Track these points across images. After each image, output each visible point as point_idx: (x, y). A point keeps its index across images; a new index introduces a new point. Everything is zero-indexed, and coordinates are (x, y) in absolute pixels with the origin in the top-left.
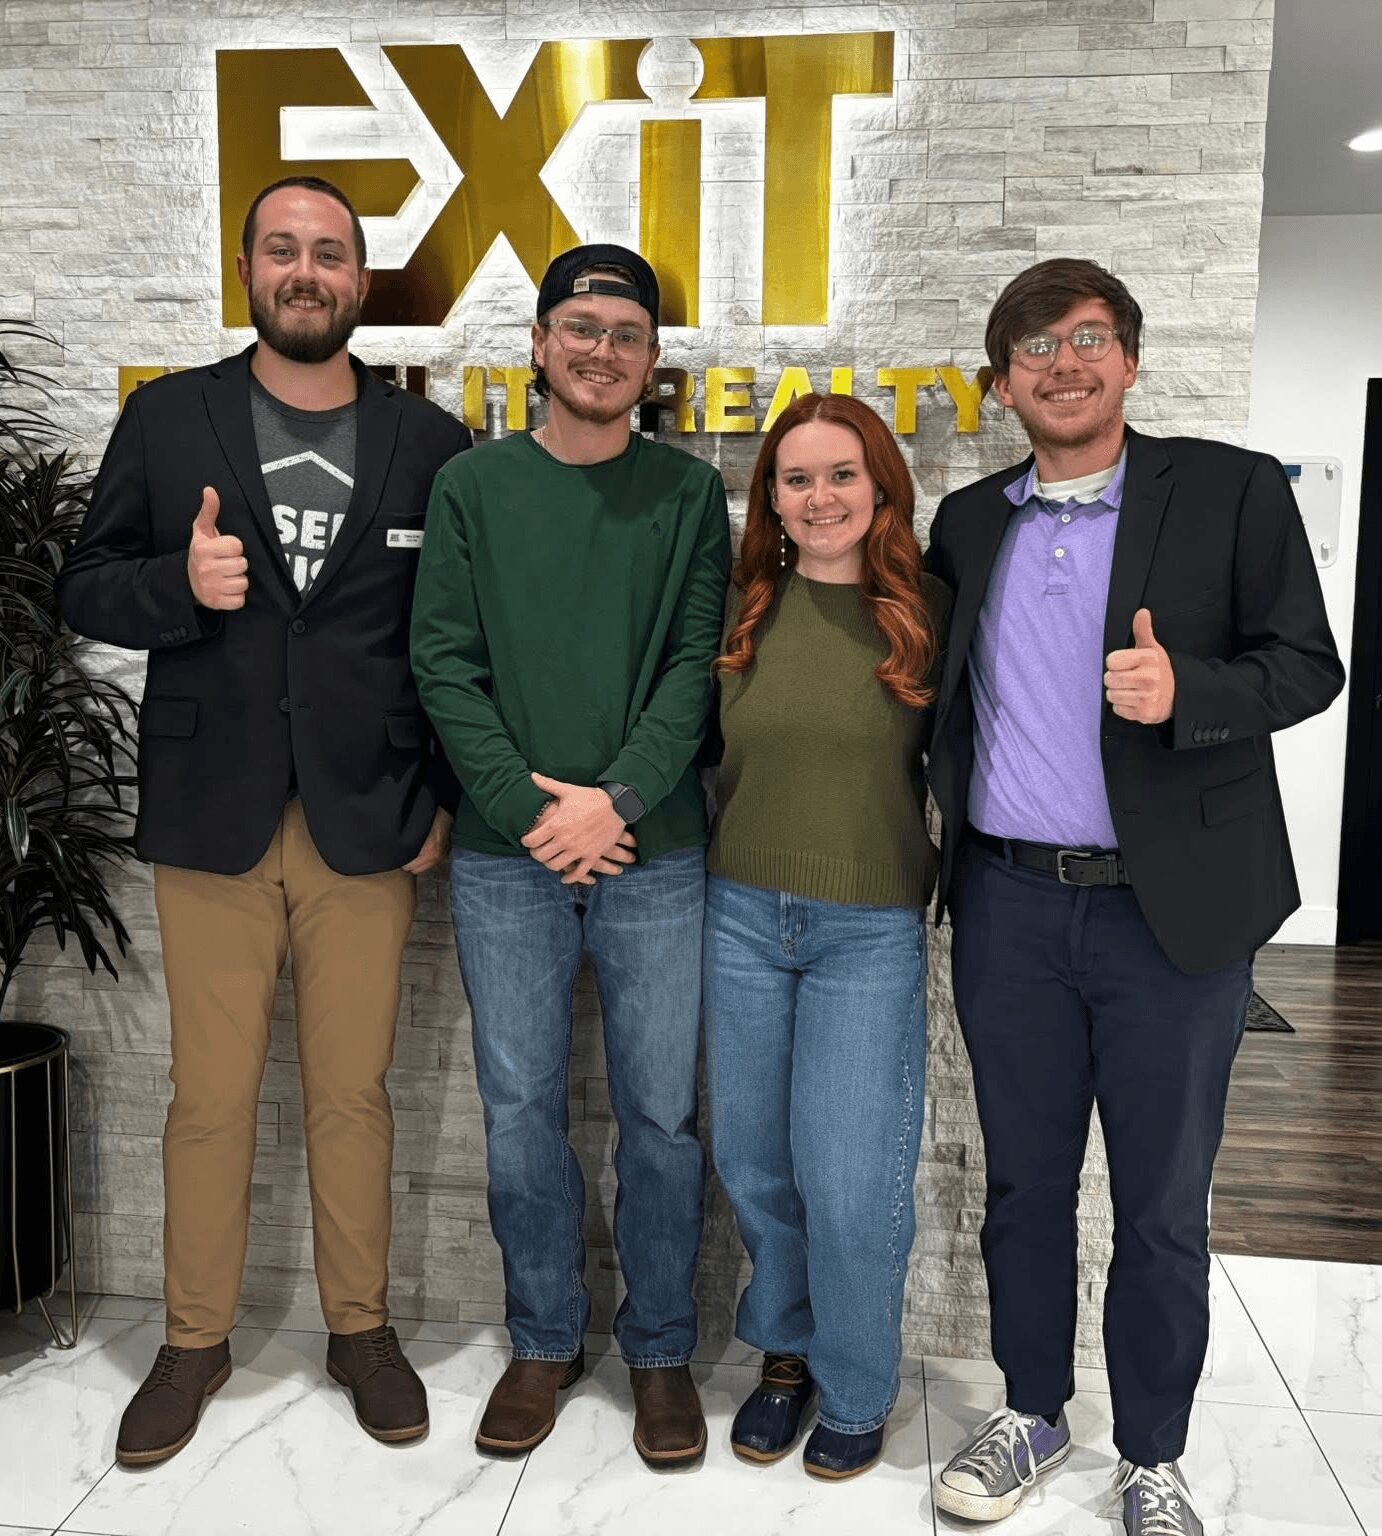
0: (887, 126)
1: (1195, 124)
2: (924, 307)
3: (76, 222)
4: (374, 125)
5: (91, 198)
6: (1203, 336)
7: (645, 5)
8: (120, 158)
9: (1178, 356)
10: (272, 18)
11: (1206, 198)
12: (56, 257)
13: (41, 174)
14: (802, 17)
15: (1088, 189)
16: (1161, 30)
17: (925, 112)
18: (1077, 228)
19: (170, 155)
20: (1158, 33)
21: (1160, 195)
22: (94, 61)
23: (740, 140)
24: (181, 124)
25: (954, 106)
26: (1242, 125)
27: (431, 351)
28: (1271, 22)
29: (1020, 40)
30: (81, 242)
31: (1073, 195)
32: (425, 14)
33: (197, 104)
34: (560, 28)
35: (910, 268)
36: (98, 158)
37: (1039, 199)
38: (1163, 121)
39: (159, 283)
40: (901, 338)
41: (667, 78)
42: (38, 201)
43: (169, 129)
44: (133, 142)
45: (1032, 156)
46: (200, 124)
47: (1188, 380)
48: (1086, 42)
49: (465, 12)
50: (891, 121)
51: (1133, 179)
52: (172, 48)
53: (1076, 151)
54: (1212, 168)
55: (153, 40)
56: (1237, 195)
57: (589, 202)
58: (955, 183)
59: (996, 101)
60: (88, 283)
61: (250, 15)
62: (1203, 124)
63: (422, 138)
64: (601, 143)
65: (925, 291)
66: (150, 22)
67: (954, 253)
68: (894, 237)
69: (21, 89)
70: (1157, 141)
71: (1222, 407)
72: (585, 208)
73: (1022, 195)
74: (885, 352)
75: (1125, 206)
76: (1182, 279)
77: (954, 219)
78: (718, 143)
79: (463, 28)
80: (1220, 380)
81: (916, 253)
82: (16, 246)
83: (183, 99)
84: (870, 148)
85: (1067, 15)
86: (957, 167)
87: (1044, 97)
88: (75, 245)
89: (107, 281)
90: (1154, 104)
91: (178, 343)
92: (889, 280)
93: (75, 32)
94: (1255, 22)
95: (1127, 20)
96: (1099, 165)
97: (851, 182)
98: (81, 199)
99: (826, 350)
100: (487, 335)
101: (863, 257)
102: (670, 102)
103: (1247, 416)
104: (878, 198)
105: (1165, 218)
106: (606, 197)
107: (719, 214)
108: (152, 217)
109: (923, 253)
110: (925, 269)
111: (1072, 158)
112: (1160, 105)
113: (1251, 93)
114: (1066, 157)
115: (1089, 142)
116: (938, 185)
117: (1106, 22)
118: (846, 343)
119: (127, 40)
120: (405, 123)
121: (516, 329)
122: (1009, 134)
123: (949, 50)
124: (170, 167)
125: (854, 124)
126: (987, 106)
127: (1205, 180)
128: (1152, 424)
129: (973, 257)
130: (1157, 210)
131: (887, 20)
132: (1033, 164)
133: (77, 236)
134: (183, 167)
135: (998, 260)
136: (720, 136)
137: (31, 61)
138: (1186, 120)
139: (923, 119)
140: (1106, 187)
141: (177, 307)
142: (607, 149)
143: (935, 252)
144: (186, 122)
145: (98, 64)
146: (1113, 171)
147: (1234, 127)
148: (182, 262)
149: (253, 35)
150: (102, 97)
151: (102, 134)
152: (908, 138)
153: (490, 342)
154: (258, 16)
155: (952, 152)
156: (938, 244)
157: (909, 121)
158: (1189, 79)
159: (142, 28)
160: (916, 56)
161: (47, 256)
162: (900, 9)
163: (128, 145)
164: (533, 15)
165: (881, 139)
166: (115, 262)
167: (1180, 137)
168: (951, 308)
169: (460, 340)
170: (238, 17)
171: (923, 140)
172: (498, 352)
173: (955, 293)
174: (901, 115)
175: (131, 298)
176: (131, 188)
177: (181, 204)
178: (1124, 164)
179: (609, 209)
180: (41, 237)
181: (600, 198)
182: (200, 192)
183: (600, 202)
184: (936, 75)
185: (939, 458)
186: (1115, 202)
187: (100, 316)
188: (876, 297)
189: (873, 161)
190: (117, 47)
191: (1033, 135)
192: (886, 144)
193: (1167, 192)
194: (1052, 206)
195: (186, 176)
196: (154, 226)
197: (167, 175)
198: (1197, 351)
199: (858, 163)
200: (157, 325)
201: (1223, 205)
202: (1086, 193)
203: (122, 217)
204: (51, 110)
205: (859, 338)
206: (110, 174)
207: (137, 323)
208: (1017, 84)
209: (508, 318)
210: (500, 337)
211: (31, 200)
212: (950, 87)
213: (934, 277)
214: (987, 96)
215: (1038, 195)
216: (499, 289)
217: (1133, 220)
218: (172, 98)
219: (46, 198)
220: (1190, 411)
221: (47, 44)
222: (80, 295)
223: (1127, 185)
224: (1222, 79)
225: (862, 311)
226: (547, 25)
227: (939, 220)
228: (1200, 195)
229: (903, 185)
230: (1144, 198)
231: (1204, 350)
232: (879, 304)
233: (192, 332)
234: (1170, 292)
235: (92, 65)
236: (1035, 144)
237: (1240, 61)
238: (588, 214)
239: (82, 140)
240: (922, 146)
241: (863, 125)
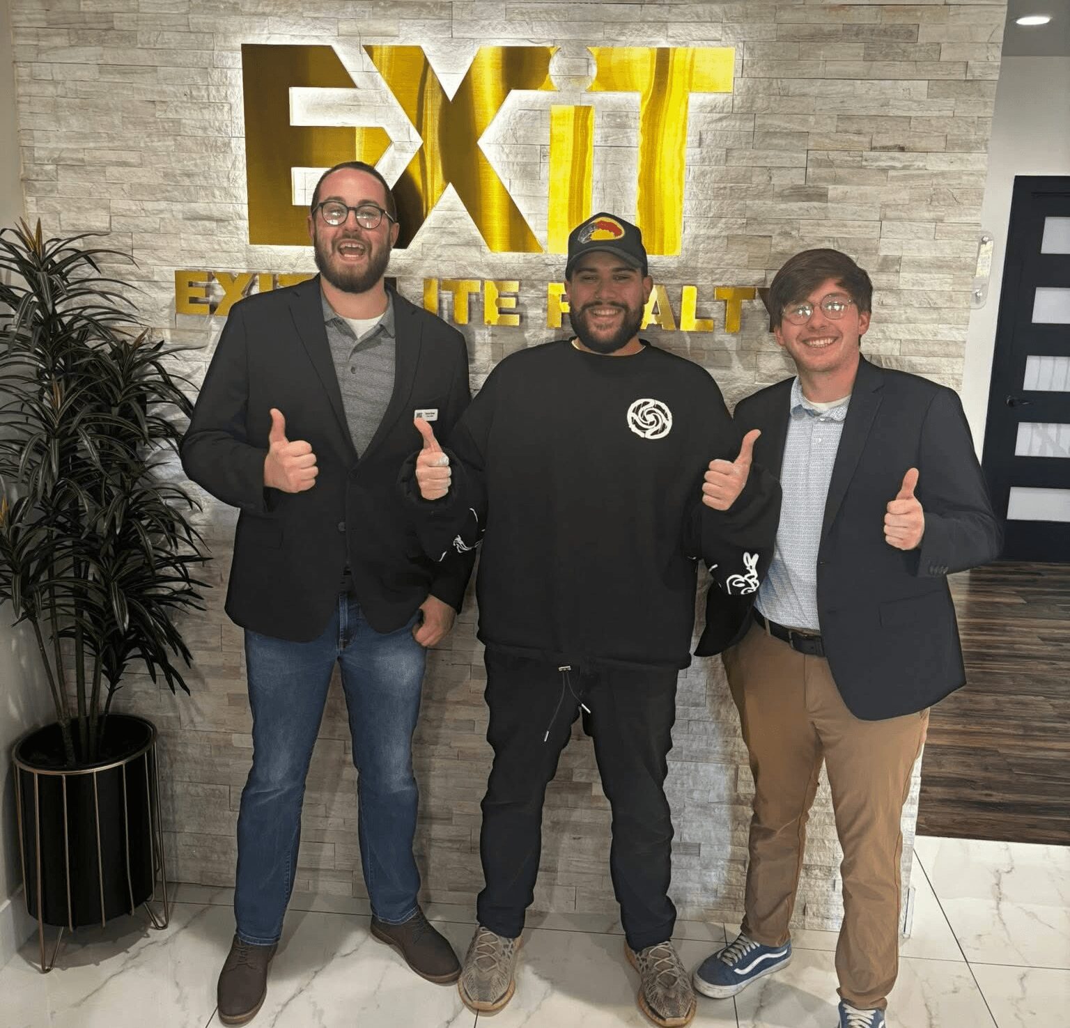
0: (725, 110)
1: (942, 117)
2: (748, 240)
3: (140, 162)
4: (356, 98)
5: (149, 144)
6: (939, 265)
7: (554, 17)
8: (171, 116)
9: (923, 279)
10: (280, 17)
11: (947, 169)
12: (125, 187)
13: (113, 126)
14: (667, 29)
15: (866, 160)
16: (922, 48)
17: (753, 102)
18: (856, 187)
19: (207, 114)
20: (920, 50)
21: (916, 167)
22: (149, 43)
23: (620, 117)
24: (214, 92)
25: (773, 98)
26: (976, 118)
27: (398, 261)
28: (1001, 45)
29: (822, 52)
30: (145, 176)
31: (855, 165)
32: (392, 17)
33: (226, 77)
34: (491, 30)
35: (738, 212)
36: (154, 115)
37: (831, 167)
38: (920, 114)
39: (200, 207)
40: (731, 261)
41: (569, 70)
42: (111, 145)
43: (206, 96)
44: (180, 105)
45: (827, 135)
46: (229, 93)
47: (929, 297)
48: (869, 55)
49: (422, 16)
50: (729, 107)
51: (898, 154)
52: (207, 36)
53: (859, 133)
54: (953, 149)
55: (192, 30)
56: (970, 168)
57: (511, 158)
58: (772, 153)
59: (804, 95)
60: (149, 206)
61: (264, 14)
62: (948, 117)
63: (390, 107)
64: (521, 116)
65: (748, 229)
66: (190, 16)
67: (769, 202)
68: (728, 191)
69: (94, 62)
70: (915, 128)
71: (951, 315)
72: (509, 162)
73: (819, 163)
74: (718, 271)
75: (892, 173)
76: (928, 225)
77: (771, 178)
78: (605, 119)
79: (420, 28)
80: (951, 297)
81: (742, 202)
82: (96, 177)
83: (216, 74)
84: (713, 126)
85: (857, 35)
86: (775, 141)
87: (838, 93)
88: (140, 178)
89: (163, 205)
90: (915, 101)
91: (215, 251)
92: (724, 220)
93: (133, 21)
94: (990, 45)
95: (899, 40)
96: (874, 144)
97: (698, 150)
98: (142, 145)
99: (678, 268)
100: (438, 252)
101: (706, 203)
102: (570, 87)
103: (968, 322)
104: (717, 162)
105: (919, 182)
106: (524, 155)
107: (604, 169)
108: (195, 159)
109: (749, 202)
110: (748, 215)
111: (856, 138)
112: (919, 102)
113: (982, 96)
114: (851, 137)
115: (867, 126)
116: (761, 153)
117: (883, 41)
118: (692, 264)
119: (174, 29)
120: (378, 96)
121: (459, 248)
122: (812, 119)
123: (771, 58)
124: (207, 124)
125: (702, 107)
126: (797, 99)
127: (947, 157)
128: (903, 326)
129: (783, 206)
130: (912, 177)
131: (727, 34)
132: (827, 141)
133: (140, 172)
134: (217, 124)
135: (800, 209)
136: (606, 114)
137: (101, 42)
138: (936, 114)
139: (752, 106)
140: (877, 160)
141: (214, 224)
142: (524, 120)
143: (757, 202)
144: (218, 91)
145: (152, 46)
146: (886, 149)
147: (970, 120)
148: (217, 193)
149: (266, 29)
150: (156, 71)
151: (156, 98)
152: (741, 119)
153: (440, 256)
154: (270, 14)
155: (771, 130)
156: (759, 195)
157: (741, 108)
158: (942, 84)
159: (184, 21)
160: (748, 61)
161: (119, 186)
162: (737, 26)
163: (177, 106)
164: (472, 21)
165: (720, 119)
166: (168, 191)
167: (932, 125)
168: (767, 241)
169: (419, 255)
170: (255, 14)
171: (751, 120)
172: (446, 263)
173: (770, 230)
174: (736, 102)
175: (180, 216)
176: (179, 138)
177: (216, 152)
178: (891, 143)
179: (526, 165)
180: (113, 171)
181: (519, 156)
182: (230, 143)
183: (519, 159)
184: (762, 75)
185: (754, 345)
186: (884, 170)
187: (159, 229)
188: (713, 232)
189: (714, 135)
190: (165, 33)
191: (829, 121)
192: (724, 123)
193: (921, 164)
194: (840, 172)
195: (219, 130)
196: (196, 165)
197: (205, 129)
198: (936, 276)
199: (704, 136)
200: (200, 237)
201: (959, 174)
202: (864, 163)
203: (173, 159)
204: (118, 79)
205: (700, 261)
206: (164, 128)
207: (185, 235)
208: (819, 84)
209: (452, 240)
210: (447, 253)
211: (106, 144)
212: (771, 84)
213: (755, 219)
214: (797, 92)
215: (830, 164)
216: (447, 219)
217: (896, 184)
218: (208, 73)
219: (117, 143)
220: (929, 317)
221: (112, 28)
222: (144, 215)
223: (893, 159)
224: (963, 85)
225: (703, 242)
226: (482, 28)
227: (759, 179)
228: (944, 167)
229: (735, 154)
230: (904, 168)
231: (941, 276)
232: (715, 237)
233: (225, 243)
234: (919, 235)
235: (146, 46)
236: (830, 126)
237: (977, 72)
238: (511, 167)
239: (142, 101)
240: (749, 126)
241: (709, 109)
